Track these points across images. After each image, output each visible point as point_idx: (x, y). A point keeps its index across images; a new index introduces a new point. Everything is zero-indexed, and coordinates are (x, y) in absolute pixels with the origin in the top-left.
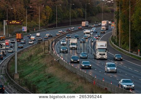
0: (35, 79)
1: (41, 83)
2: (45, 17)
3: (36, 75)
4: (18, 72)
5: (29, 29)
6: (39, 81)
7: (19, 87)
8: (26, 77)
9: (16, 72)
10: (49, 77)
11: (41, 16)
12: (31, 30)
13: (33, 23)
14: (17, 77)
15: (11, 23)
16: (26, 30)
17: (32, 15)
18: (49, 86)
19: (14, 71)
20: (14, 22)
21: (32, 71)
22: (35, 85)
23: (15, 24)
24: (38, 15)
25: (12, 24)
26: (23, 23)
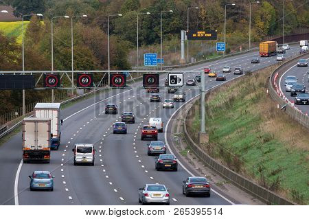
0: (239, 144)
1: (250, 152)
2: (261, 24)
3: (241, 137)
4: (207, 131)
5: (229, 47)
6: (246, 149)
7: (208, 160)
8: (223, 140)
9: (203, 130)
10: (266, 141)
11: (253, 22)
12: (233, 49)
13: (237, 36)
14: (205, 140)
15: (194, 35)
16: (223, 51)
17: (235, 21)
18: (265, 158)
19: (199, 129)
20: (201, 34)
21: (233, 129)
22: (239, 156)
24: (247, 19)
25: (197, 38)
26: (218, 35)
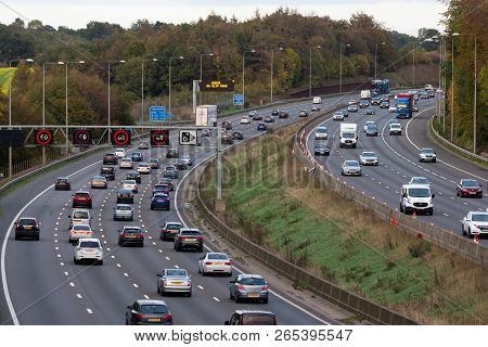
0: (261, 212)
1: (273, 221)
2: (285, 74)
3: (263, 205)
4: (223, 197)
5: (248, 100)
6: (269, 217)
7: (225, 230)
8: (242, 208)
9: (219, 196)
10: (293, 209)
11: (276, 72)
12: (253, 102)
13: (257, 87)
14: (221, 207)
15: (208, 86)
16: (242, 104)
17: (255, 70)
18: (291, 228)
19: (215, 195)
20: (216, 84)
21: (253, 195)
22: (261, 226)
23: (219, 89)
24: (269, 68)
25: (211, 89)
26: (236, 86)
